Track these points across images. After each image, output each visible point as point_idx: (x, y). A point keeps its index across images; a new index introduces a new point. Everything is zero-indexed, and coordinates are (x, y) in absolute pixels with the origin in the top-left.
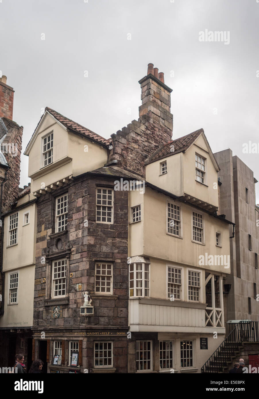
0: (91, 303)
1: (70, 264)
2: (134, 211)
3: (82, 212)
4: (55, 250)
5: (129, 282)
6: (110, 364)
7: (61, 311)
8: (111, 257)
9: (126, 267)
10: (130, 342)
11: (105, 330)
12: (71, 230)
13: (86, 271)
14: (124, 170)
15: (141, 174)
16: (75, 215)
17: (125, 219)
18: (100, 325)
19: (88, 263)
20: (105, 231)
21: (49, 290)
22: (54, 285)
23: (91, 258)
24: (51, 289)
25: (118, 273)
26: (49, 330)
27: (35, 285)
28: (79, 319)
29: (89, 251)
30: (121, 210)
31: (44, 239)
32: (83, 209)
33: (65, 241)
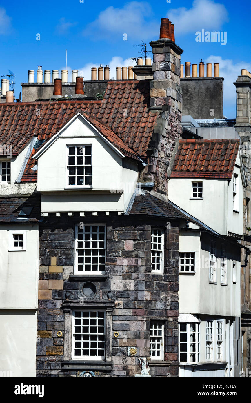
0: (149, 372)
1: (113, 320)
3: (134, 259)
5: (179, 344)
8: (164, 315)
9: (177, 326)
12: (113, 277)
13: (142, 333)
16: (120, 260)
17: (176, 268)
19: (145, 323)
20: (160, 283)
23: (148, 318)
25: (170, 334)
29: (146, 309)
30: (174, 256)
31: (56, 276)
32: (137, 256)
33: (102, 289)
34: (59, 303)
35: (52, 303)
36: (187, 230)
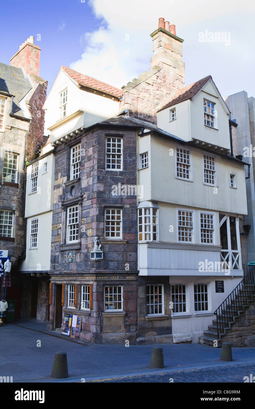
0: (101, 248)
1: (82, 211)
2: (143, 158)
3: (92, 161)
4: (70, 197)
5: (138, 227)
6: (120, 308)
7: (74, 256)
9: (135, 212)
10: (140, 286)
11: (114, 274)
12: (83, 177)
13: (95, 217)
14: (135, 119)
15: (153, 121)
16: (86, 164)
17: (133, 166)
18: (109, 269)
19: (98, 209)
20: (114, 178)
21: (64, 236)
22: (69, 230)
23: (100, 205)
24: (66, 234)
25: (127, 218)
26: (64, 274)
27: (52, 230)
28: (89, 264)
29: (98, 197)
30: (130, 156)
31: (59, 186)
32: (94, 158)
33: (78, 188)
34: (60, 204)
36: (143, 135)
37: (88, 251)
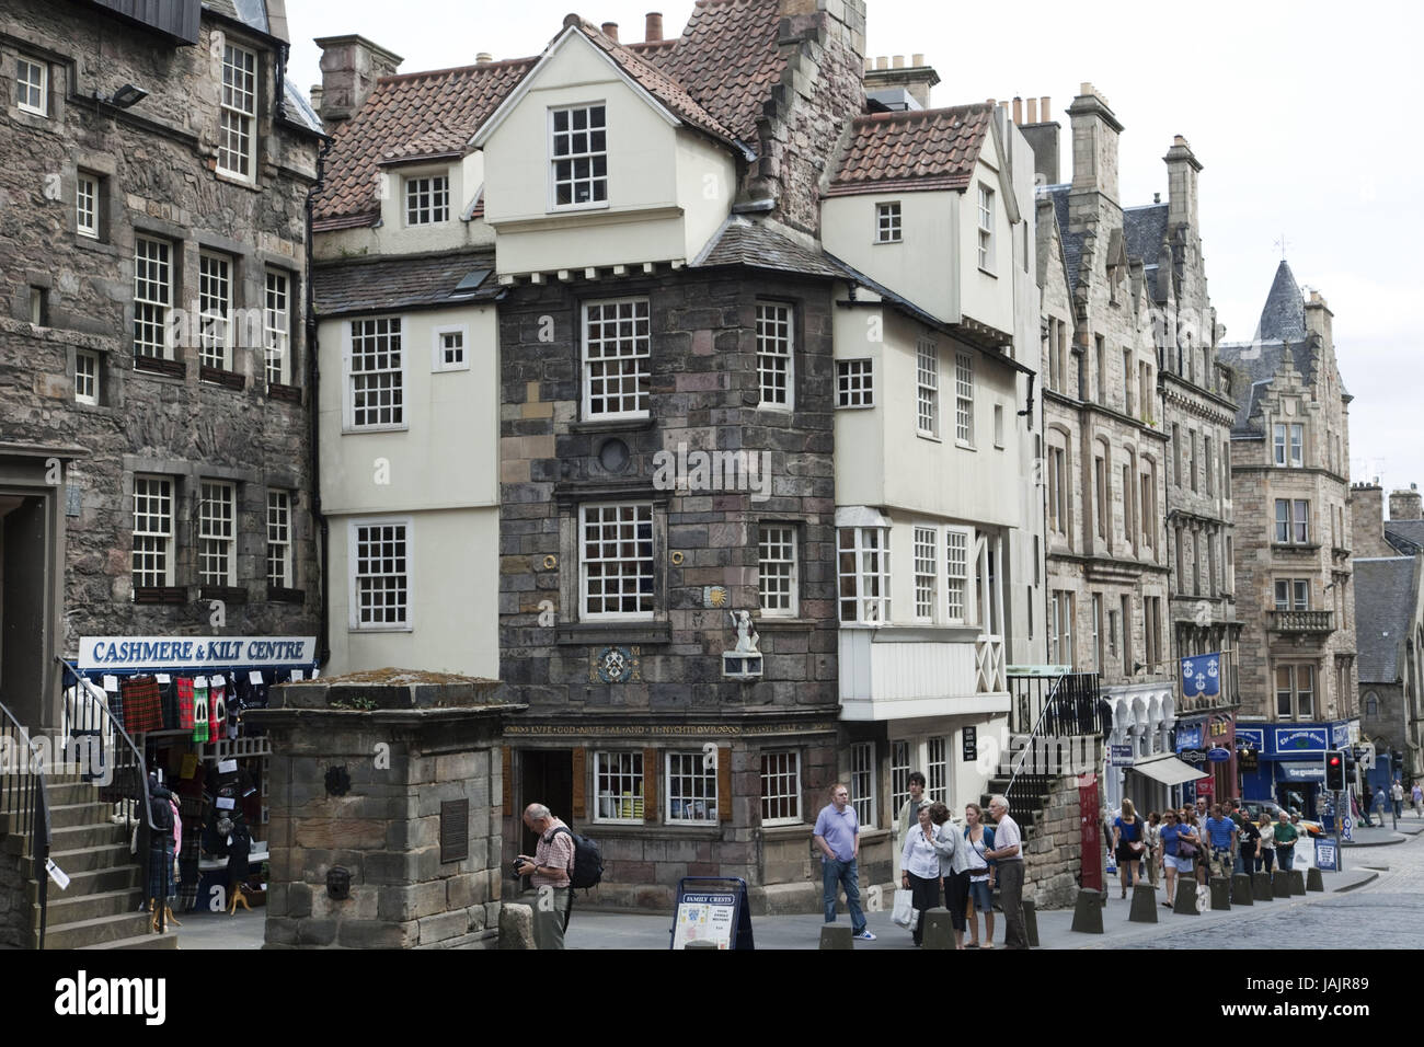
0: (758, 645)
1: (671, 526)
2: (844, 372)
3: (716, 375)
4: (596, 473)
5: (839, 580)
6: (794, 814)
7: (637, 663)
8: (796, 508)
11: (786, 718)
12: (668, 420)
13: (737, 552)
14: (786, 227)
15: (812, 229)
16: (684, 379)
17: (827, 398)
18: (778, 704)
19: (745, 528)
20: (782, 433)
22: (584, 579)
24: (578, 591)
25: (813, 554)
26: (584, 718)
27: (503, 573)
28: (716, 689)
29: (745, 494)
30: (818, 368)
31: (537, 428)
32: (721, 367)
33: (643, 451)
34: (546, 491)
35: (532, 490)
36: (852, 305)
37: (706, 651)
